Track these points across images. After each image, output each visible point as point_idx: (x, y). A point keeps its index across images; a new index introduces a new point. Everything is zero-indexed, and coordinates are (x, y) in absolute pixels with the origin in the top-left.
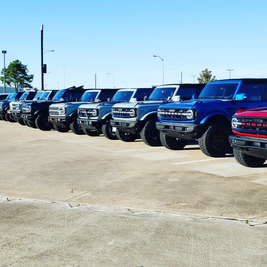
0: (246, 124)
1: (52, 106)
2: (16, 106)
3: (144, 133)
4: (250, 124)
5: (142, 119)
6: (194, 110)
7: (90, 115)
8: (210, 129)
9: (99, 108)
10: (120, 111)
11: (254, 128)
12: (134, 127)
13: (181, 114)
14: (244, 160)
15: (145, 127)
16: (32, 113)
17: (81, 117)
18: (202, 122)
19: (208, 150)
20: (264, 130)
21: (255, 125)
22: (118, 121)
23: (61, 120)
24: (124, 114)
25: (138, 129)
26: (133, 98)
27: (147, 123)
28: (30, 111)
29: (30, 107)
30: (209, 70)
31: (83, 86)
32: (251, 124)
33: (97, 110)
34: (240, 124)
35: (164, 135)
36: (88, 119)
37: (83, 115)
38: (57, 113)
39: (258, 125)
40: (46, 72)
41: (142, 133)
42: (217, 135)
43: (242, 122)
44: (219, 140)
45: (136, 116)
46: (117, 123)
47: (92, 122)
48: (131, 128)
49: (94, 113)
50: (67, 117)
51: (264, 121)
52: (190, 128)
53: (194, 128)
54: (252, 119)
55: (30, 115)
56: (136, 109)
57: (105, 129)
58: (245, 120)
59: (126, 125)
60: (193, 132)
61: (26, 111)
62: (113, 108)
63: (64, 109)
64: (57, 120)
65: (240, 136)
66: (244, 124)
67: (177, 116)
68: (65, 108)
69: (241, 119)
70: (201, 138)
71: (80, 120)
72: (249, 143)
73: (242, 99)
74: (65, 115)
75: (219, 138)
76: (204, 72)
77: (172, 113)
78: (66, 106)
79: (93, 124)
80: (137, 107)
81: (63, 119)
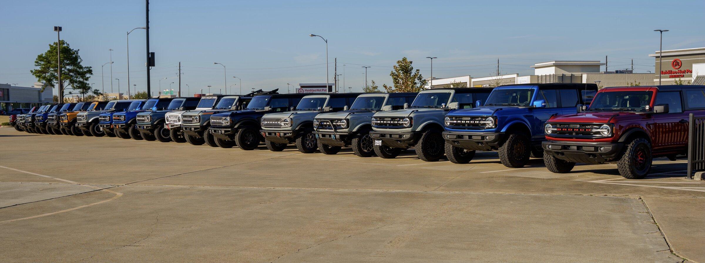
0: (562, 130)
1: (265, 116)
2: (193, 117)
3: (420, 146)
4: (566, 130)
5: (418, 129)
6: (495, 118)
7: (336, 127)
8: (511, 137)
9: (349, 117)
10: (387, 121)
11: (571, 133)
12: (409, 139)
13: (479, 122)
14: (556, 166)
15: (422, 138)
16: (231, 126)
17: (320, 130)
18: (503, 130)
19: (509, 160)
20: (581, 134)
21: (571, 130)
22: (385, 133)
23: (285, 134)
24: (394, 125)
26: (385, 105)
27: (424, 134)
28: (229, 124)
29: (228, 118)
30: (408, 60)
31: (277, 90)
32: (567, 130)
33: (348, 120)
34: (556, 129)
35: (452, 146)
36: (335, 131)
37: (324, 127)
38: (278, 126)
39: (575, 130)
40: (154, 65)
41: (418, 148)
42: (517, 145)
43: (557, 128)
44: (519, 150)
45: (411, 125)
46: (383, 135)
47: (340, 135)
48: (404, 141)
49: (344, 124)
50: (294, 131)
51: (581, 126)
52: (490, 137)
53: (495, 137)
54: (569, 124)
55: (230, 129)
56: (411, 118)
57: (356, 143)
58: (560, 126)
59: (398, 137)
60: (494, 141)
61: (222, 124)
62: (375, 117)
63: (289, 120)
64: (280, 135)
65: (554, 141)
66: (560, 129)
67: (473, 125)
68: (291, 118)
69: (556, 124)
70: (502, 147)
71: (319, 133)
72: (565, 147)
73: (540, 106)
74: (290, 128)
75: (518, 148)
76: (401, 62)
77: (467, 122)
78: (291, 117)
79: (342, 137)
80: (412, 115)
81: (288, 134)
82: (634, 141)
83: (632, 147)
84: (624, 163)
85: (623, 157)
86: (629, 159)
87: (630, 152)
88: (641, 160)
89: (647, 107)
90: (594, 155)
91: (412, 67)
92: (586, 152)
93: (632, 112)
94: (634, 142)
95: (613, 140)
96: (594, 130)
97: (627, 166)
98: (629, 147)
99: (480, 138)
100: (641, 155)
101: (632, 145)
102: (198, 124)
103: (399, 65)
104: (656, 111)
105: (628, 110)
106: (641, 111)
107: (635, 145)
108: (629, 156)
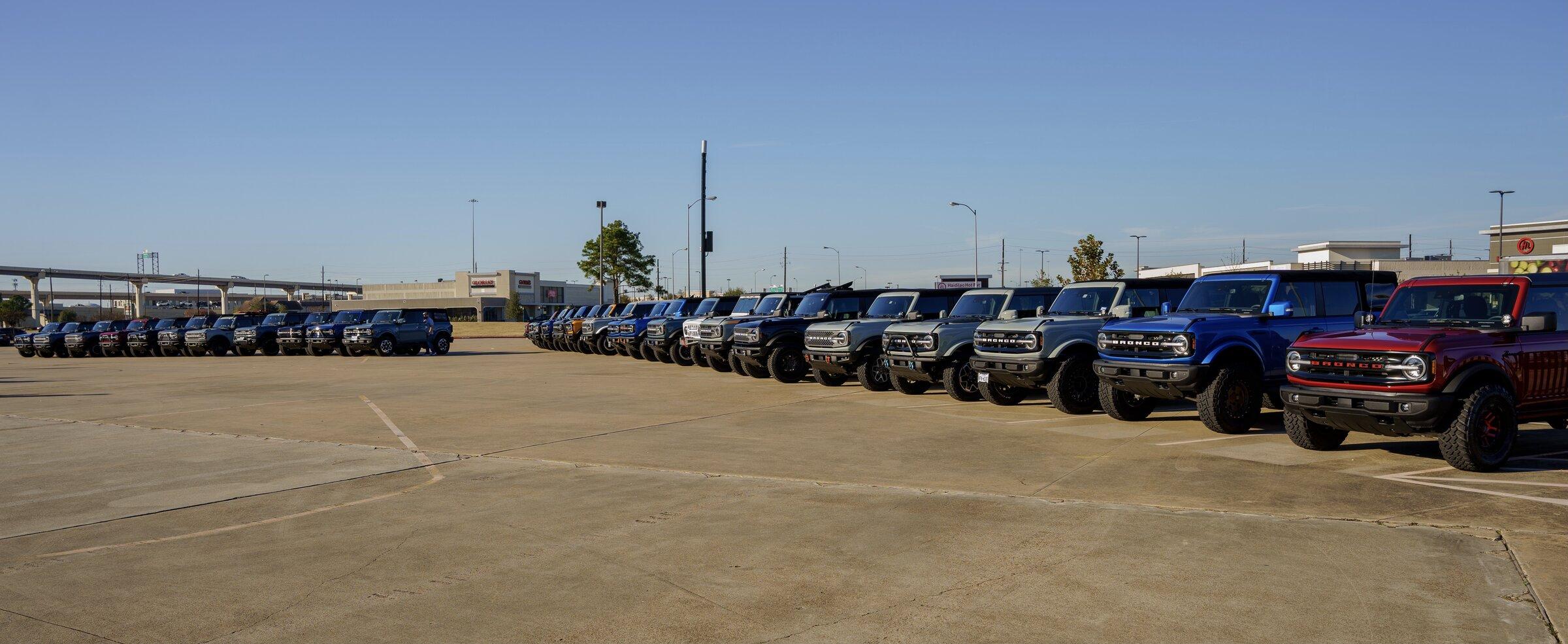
0: (1321, 363)
1: (812, 328)
2: (713, 329)
3: (1056, 385)
4: (1329, 364)
5: (1053, 355)
6: (1190, 336)
7: (916, 348)
8: (1222, 374)
9: (937, 331)
10: (998, 339)
11: (1339, 371)
12: (1036, 373)
13: (1160, 344)
14: (1308, 436)
15: (1059, 372)
16: (762, 344)
17: (892, 353)
18: (1206, 361)
19: (1218, 419)
20: (1361, 374)
21: (1341, 364)
22: (993, 361)
23: (839, 358)
24: (1010, 345)
25: (1042, 377)
26: (1005, 310)
27: (1064, 363)
28: (757, 340)
29: (757, 331)
30: (1096, 239)
31: (851, 284)
32: (1332, 364)
33: (935, 336)
34: (1308, 363)
35: (1111, 387)
36: (914, 355)
37: (897, 347)
38: (829, 344)
39: (1348, 365)
40: (711, 250)
41: (1053, 387)
42: (1233, 388)
43: (1311, 360)
44: (1238, 398)
45: (1039, 348)
46: (991, 364)
47: (923, 363)
48: (1027, 375)
49: (928, 342)
50: (853, 354)
51: (1360, 358)
52: (1180, 374)
53: (1191, 373)
54: (1335, 353)
55: (759, 349)
56: (1039, 335)
57: (950, 377)
58: (1317, 356)
59: (1016, 368)
60: (1188, 382)
61: (749, 339)
62: (978, 333)
63: (845, 334)
64: (830, 359)
65: (1306, 387)
66: (1318, 363)
67: (1150, 348)
68: (849, 332)
69: (1309, 352)
70: (1204, 394)
71: (890, 357)
72: (1328, 400)
73: (1282, 314)
74: (847, 348)
75: (1237, 395)
76: (1085, 242)
77: (1137, 343)
78: (849, 329)
79: (926, 366)
80: (1041, 329)
81: (844, 358)
82: (1477, 391)
83: (1472, 404)
84: (1454, 437)
85: (1452, 425)
86: (1466, 430)
87: (1468, 416)
88: (1491, 431)
89: (1507, 319)
90: (1389, 420)
91: (1102, 250)
92: (1371, 413)
93: (1472, 328)
94: (1478, 394)
95: (1432, 388)
96: (1390, 367)
97: (1462, 445)
98: (1467, 404)
99: (1160, 374)
100: (1491, 420)
101: (1472, 400)
102: (720, 339)
103: (1082, 247)
104: (1528, 327)
105: (1464, 325)
106: (1492, 327)
107: (1479, 400)
108: (1466, 422)
